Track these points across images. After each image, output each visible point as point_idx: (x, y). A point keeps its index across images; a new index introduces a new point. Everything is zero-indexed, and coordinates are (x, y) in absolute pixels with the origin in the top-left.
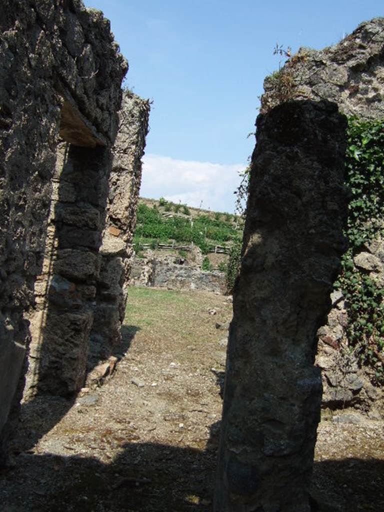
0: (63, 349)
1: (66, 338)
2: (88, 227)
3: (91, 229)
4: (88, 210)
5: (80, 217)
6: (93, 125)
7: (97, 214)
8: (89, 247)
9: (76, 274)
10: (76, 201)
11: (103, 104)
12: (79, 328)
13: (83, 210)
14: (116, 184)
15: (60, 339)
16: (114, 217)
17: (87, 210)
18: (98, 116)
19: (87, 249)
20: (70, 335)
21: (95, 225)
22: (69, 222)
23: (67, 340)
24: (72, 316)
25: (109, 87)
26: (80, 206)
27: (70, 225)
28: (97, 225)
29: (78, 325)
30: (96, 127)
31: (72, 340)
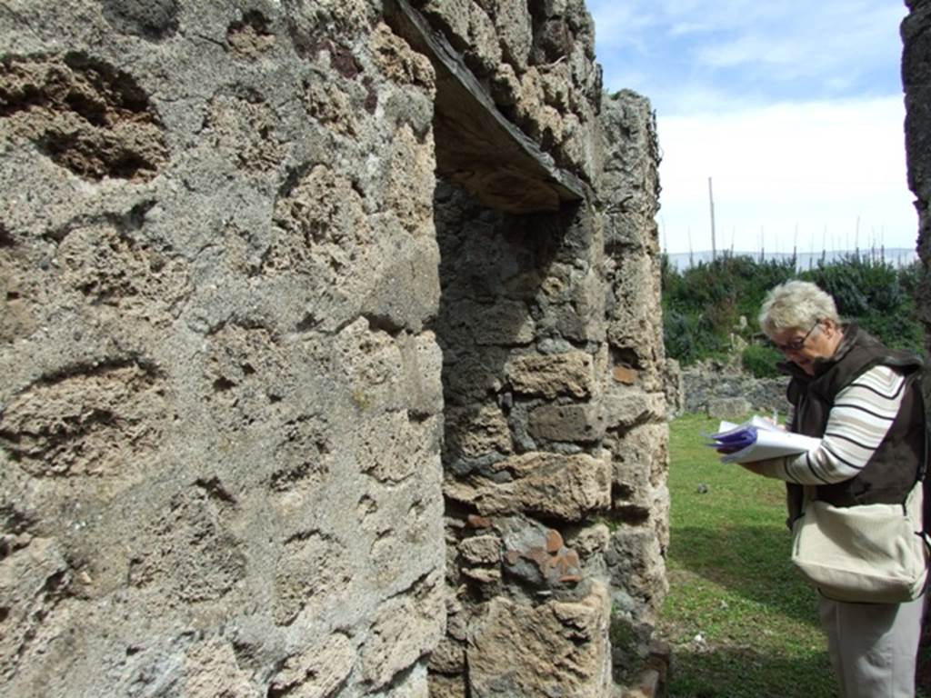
0: (554, 688)
1: (557, 662)
2: (570, 396)
3: (578, 400)
4: (567, 357)
5: (547, 375)
6: (543, 149)
7: (586, 364)
8: (578, 443)
9: (560, 509)
10: (536, 340)
11: (559, 95)
12: (584, 636)
13: (555, 357)
14: (614, 277)
15: (544, 664)
16: (620, 345)
17: (561, 356)
18: (552, 124)
19: (578, 448)
20: (564, 654)
21: (585, 389)
22: (525, 391)
23: (560, 666)
24: (563, 608)
25: (570, 49)
26: (544, 348)
27: (529, 397)
28: (590, 389)
29: (579, 629)
30: (552, 155)
31: (572, 665)
